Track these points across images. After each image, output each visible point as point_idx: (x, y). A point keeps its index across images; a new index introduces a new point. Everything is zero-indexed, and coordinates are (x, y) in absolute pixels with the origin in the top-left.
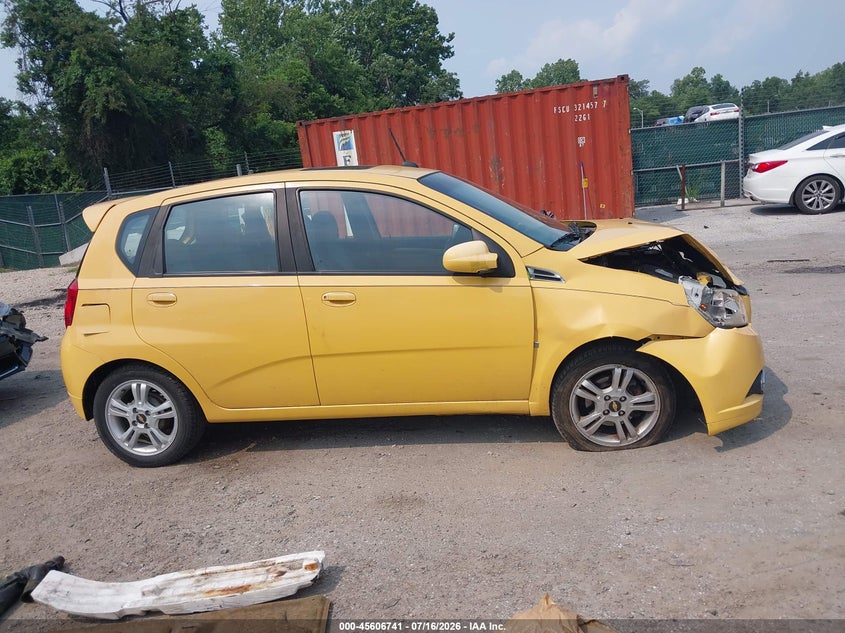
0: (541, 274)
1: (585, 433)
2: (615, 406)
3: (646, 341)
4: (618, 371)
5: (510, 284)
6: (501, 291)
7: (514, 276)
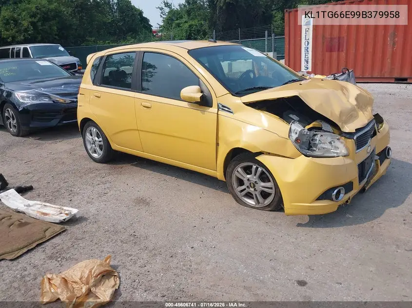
0: (223, 108)
1: (239, 194)
2: (252, 185)
3: (260, 153)
4: (254, 167)
5: (209, 111)
6: (204, 114)
7: (212, 107)
